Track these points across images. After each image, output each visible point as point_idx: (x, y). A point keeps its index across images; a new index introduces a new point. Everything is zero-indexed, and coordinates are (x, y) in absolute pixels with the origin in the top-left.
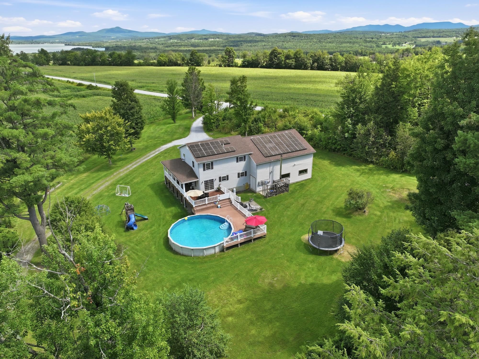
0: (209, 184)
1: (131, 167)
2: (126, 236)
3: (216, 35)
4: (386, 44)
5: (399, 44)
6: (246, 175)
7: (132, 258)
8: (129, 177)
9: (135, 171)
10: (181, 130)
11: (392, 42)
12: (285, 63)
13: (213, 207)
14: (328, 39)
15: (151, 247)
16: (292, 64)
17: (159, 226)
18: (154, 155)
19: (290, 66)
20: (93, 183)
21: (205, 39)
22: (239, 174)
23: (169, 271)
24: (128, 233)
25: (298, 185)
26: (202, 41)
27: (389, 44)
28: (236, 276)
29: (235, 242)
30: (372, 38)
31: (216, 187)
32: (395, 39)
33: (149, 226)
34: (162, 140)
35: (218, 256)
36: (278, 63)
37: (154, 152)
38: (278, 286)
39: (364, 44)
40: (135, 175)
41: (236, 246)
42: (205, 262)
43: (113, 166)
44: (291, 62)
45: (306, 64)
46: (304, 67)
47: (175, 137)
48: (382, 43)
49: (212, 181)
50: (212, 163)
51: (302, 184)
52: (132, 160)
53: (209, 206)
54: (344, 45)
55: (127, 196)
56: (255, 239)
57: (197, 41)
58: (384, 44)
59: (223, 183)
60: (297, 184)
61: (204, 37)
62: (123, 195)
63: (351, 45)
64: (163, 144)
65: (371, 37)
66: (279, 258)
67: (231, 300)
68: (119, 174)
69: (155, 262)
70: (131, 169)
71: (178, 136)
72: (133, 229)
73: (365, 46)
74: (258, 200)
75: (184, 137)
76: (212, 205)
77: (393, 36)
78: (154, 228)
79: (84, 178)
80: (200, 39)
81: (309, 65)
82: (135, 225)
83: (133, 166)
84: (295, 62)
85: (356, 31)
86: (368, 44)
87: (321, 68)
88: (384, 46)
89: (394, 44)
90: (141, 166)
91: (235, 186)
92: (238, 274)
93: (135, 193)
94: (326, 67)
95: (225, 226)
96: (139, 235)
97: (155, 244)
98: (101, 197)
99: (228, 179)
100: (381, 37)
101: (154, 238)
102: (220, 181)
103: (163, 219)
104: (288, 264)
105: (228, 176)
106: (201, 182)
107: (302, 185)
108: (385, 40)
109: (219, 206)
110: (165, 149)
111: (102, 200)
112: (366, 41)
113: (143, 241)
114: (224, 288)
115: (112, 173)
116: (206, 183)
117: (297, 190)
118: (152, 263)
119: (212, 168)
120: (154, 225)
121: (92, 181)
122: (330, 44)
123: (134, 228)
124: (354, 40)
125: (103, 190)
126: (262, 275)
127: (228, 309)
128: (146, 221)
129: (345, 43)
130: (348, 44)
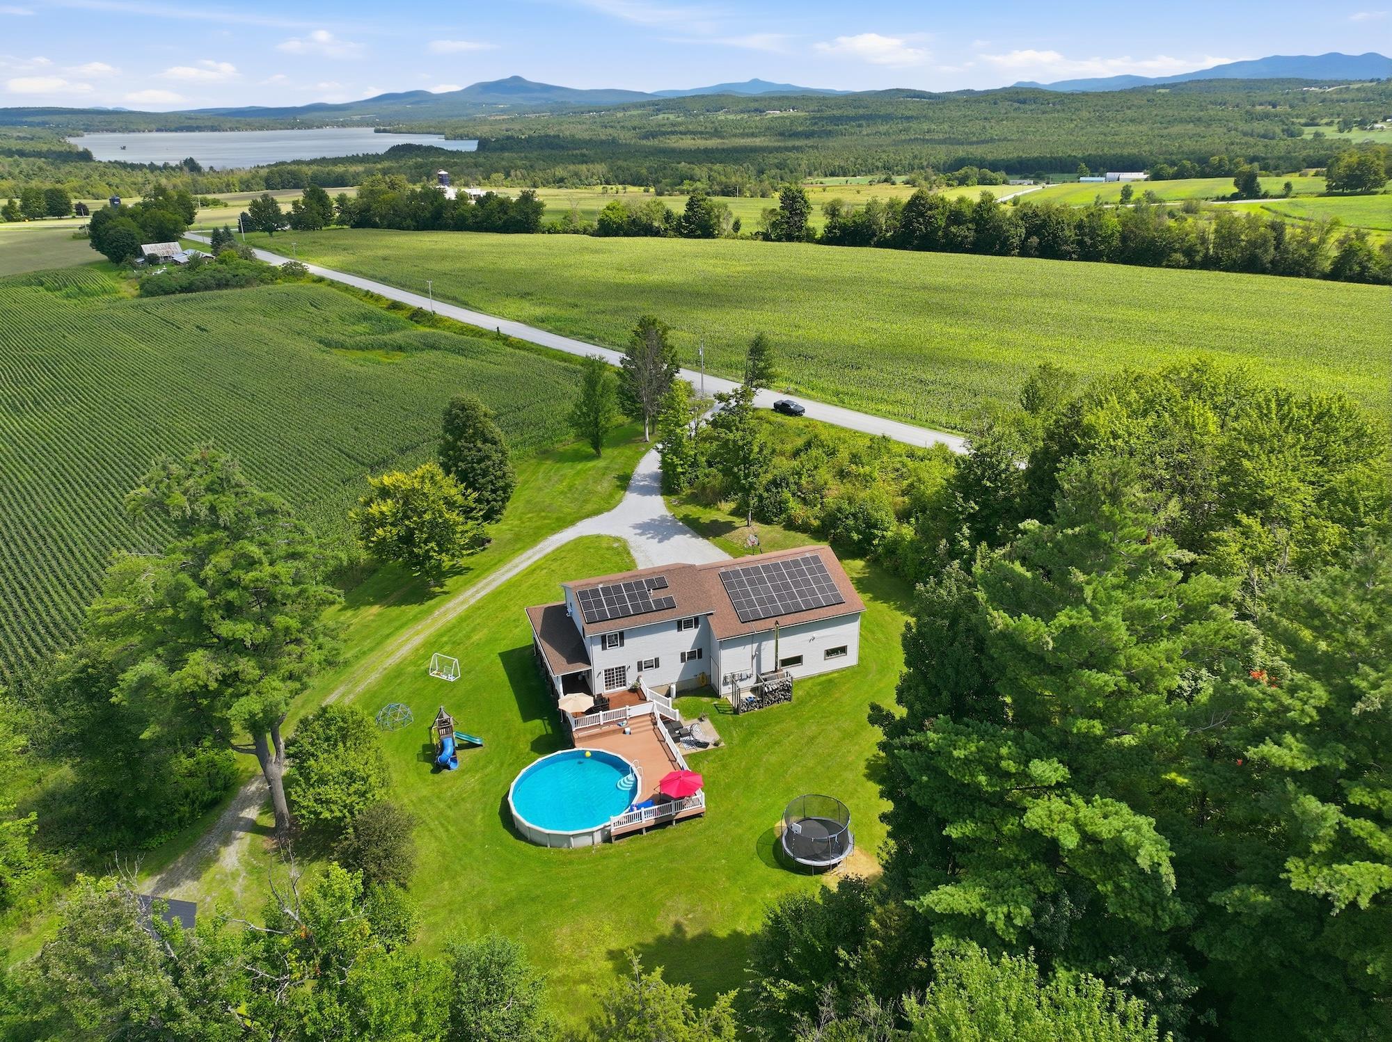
0: (615, 675)
1: (473, 596)
2: (434, 783)
3: (787, 98)
4: (1317, 125)
5: (1362, 124)
6: (700, 657)
7: (436, 837)
8: (464, 624)
9: (479, 608)
10: (606, 484)
11: (1339, 115)
12: (946, 235)
13: (614, 732)
14: (1129, 108)
15: (475, 816)
16: (966, 237)
17: (502, 764)
18: (530, 562)
19: (961, 243)
20: (388, 636)
21: (756, 110)
22: (683, 655)
23: (500, 874)
24: (437, 777)
25: (820, 684)
26: (746, 116)
27: (1329, 124)
28: (619, 901)
29: (635, 824)
30: (1274, 106)
31: (630, 681)
32: (1350, 105)
33: (481, 763)
34: (555, 516)
35: (598, 850)
36: (926, 235)
37: (530, 552)
38: (691, 932)
39: (1243, 126)
40: (478, 621)
41: (639, 831)
42: (571, 863)
43: (437, 589)
44: (966, 232)
45: (1007, 238)
46: (1002, 248)
47: (589, 507)
48: (1303, 121)
49: (622, 670)
50: (622, 634)
51: (830, 681)
52: (478, 576)
53: (606, 728)
54: (1176, 129)
55: (452, 679)
56: (679, 821)
57: (731, 117)
58: (1312, 123)
59: (646, 673)
60: (818, 681)
61: (753, 105)
62: (444, 677)
63: (1201, 129)
64: (554, 531)
65: (1270, 99)
66: (714, 869)
67: (596, 950)
68: (445, 613)
69: (477, 852)
70: (472, 601)
71: (596, 506)
72: (448, 768)
73: (1245, 134)
74: (720, 717)
75: (609, 510)
76: (612, 727)
77: (1346, 96)
78: (491, 768)
79: (373, 621)
80: (742, 112)
81: (1016, 241)
82: (454, 760)
83: (477, 592)
84: (976, 231)
85: (1224, 80)
86: (1259, 127)
87: (1051, 250)
88: (1308, 134)
89: (1346, 126)
90: (496, 594)
91: (676, 680)
92: (623, 897)
93: (468, 672)
94: (1065, 248)
95: (625, 782)
96: (459, 783)
97: (484, 810)
98: (397, 677)
99: (657, 666)
100: (1304, 100)
101: (484, 795)
102: (640, 669)
103: (513, 748)
104: (727, 885)
105: (657, 660)
106: (595, 673)
107: (827, 684)
108: (1318, 108)
109: (627, 730)
110: (558, 545)
111: (399, 684)
112: (1251, 117)
113: (463, 799)
114: (588, 924)
115: (429, 611)
116: (608, 673)
117: (812, 697)
118: (471, 851)
119: (622, 645)
120: (490, 762)
121: (387, 632)
122: (1132, 128)
123: (452, 765)
124: (1213, 111)
125: (405, 659)
126: (669, 904)
127: (584, 968)
128: (478, 749)
129: (1182, 121)
130: (1191, 125)
